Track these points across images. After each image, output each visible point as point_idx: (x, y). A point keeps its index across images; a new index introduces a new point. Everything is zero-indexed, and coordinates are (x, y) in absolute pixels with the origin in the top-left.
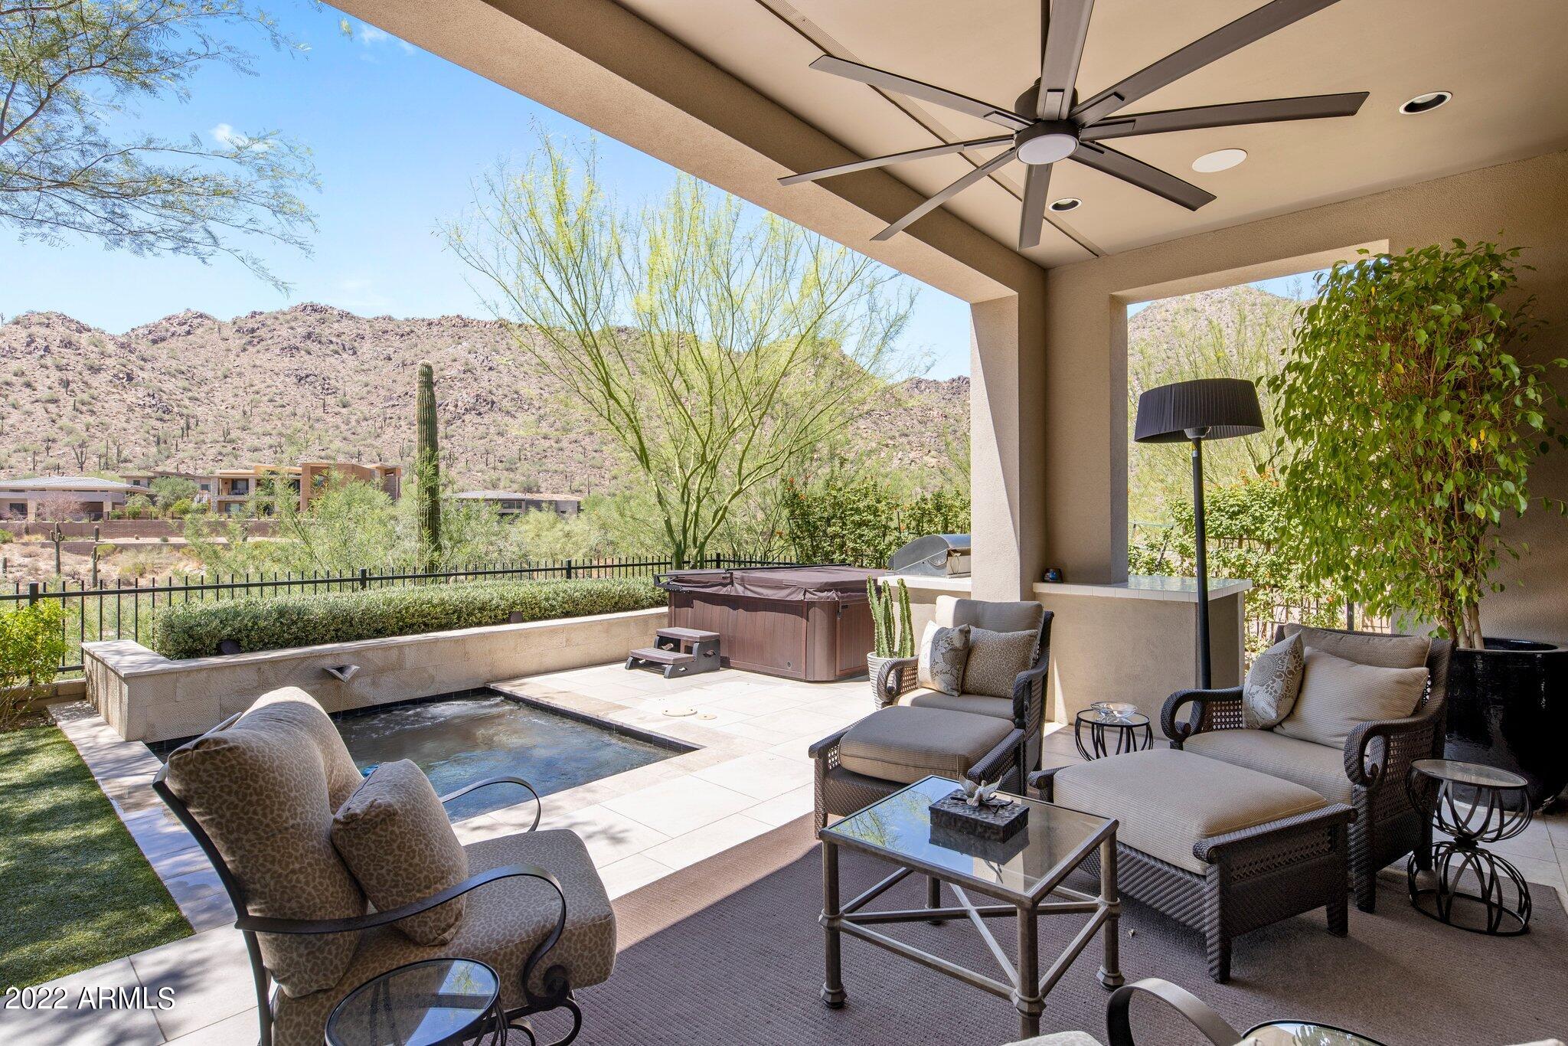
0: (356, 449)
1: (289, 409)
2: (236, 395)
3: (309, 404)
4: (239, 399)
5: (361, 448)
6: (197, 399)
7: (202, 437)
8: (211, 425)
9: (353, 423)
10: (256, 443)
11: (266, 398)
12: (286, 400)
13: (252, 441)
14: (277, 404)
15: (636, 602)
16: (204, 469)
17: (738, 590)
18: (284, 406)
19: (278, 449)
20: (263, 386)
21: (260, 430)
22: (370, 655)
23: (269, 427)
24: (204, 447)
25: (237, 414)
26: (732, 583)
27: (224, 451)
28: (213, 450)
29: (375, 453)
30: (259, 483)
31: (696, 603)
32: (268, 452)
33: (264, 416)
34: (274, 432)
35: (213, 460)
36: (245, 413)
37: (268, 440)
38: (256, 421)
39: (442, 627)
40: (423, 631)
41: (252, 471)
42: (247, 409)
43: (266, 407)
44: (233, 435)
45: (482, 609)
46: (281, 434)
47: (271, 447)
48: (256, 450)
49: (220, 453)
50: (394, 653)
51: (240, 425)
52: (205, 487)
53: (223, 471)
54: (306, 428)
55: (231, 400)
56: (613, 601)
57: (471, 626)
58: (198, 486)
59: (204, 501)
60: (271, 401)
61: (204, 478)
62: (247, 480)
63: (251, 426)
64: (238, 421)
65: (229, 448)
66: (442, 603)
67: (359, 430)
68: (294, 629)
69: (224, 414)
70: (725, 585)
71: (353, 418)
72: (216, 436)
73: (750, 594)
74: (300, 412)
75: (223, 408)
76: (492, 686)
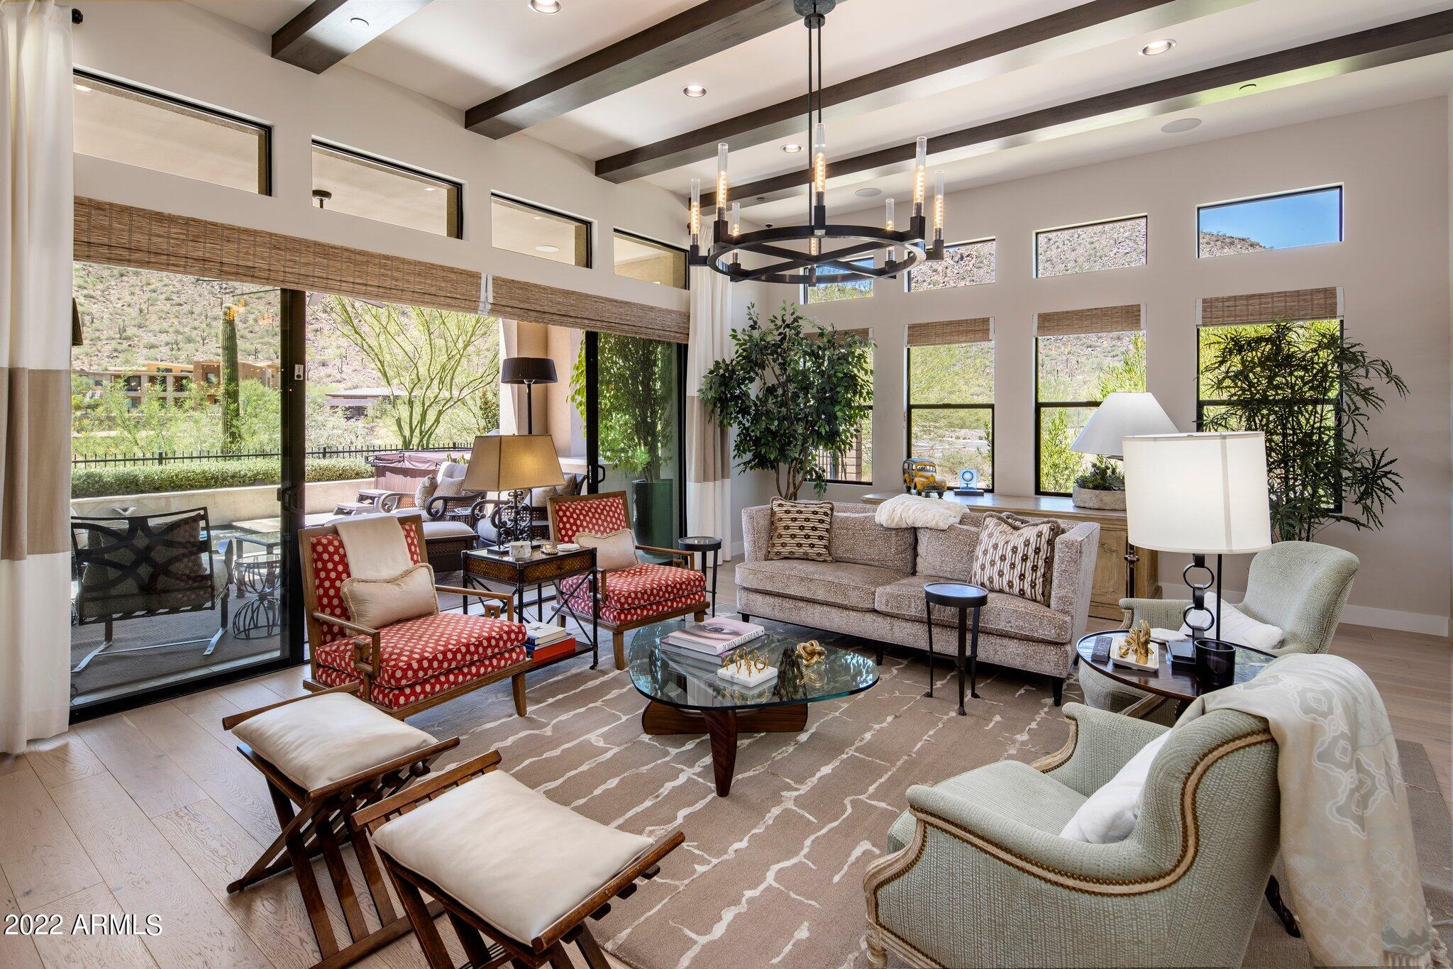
0: (253, 347)
1: (186, 308)
2: (133, 294)
3: (206, 303)
4: (136, 298)
5: (259, 346)
6: (92, 297)
7: (97, 334)
8: (106, 322)
9: (251, 322)
10: (153, 340)
11: (163, 297)
12: (183, 299)
13: (148, 338)
14: (174, 302)
15: (357, 474)
16: (99, 365)
17: (407, 465)
18: (181, 305)
19: (174, 346)
20: (160, 284)
21: (157, 328)
22: (145, 502)
23: (165, 325)
24: (100, 343)
25: (133, 312)
26: (403, 461)
27: (120, 348)
28: (109, 348)
29: (271, 351)
30: (152, 379)
31: (388, 474)
32: (164, 349)
33: (161, 314)
34: (170, 330)
35: (108, 357)
36: (141, 311)
37: (164, 338)
38: (153, 319)
39: (202, 487)
40: (189, 489)
41: (144, 369)
42: (144, 306)
43: (162, 306)
44: (129, 332)
45: (233, 477)
46: (177, 332)
47: (167, 344)
48: (152, 347)
49: (116, 350)
50: (163, 502)
51: (136, 322)
52: (98, 383)
53: (117, 368)
54: (204, 326)
55: (128, 299)
56: (338, 473)
57: (225, 487)
58: (91, 382)
59: (97, 397)
60: (168, 299)
61: (99, 374)
62: (139, 377)
63: (148, 323)
64: (134, 319)
65: (125, 345)
66: (204, 472)
67: (257, 328)
68: (97, 486)
69: (119, 311)
70: (399, 462)
71: (251, 317)
72: (111, 333)
73: (412, 467)
74: (197, 310)
75: (119, 305)
76: (234, 524)
